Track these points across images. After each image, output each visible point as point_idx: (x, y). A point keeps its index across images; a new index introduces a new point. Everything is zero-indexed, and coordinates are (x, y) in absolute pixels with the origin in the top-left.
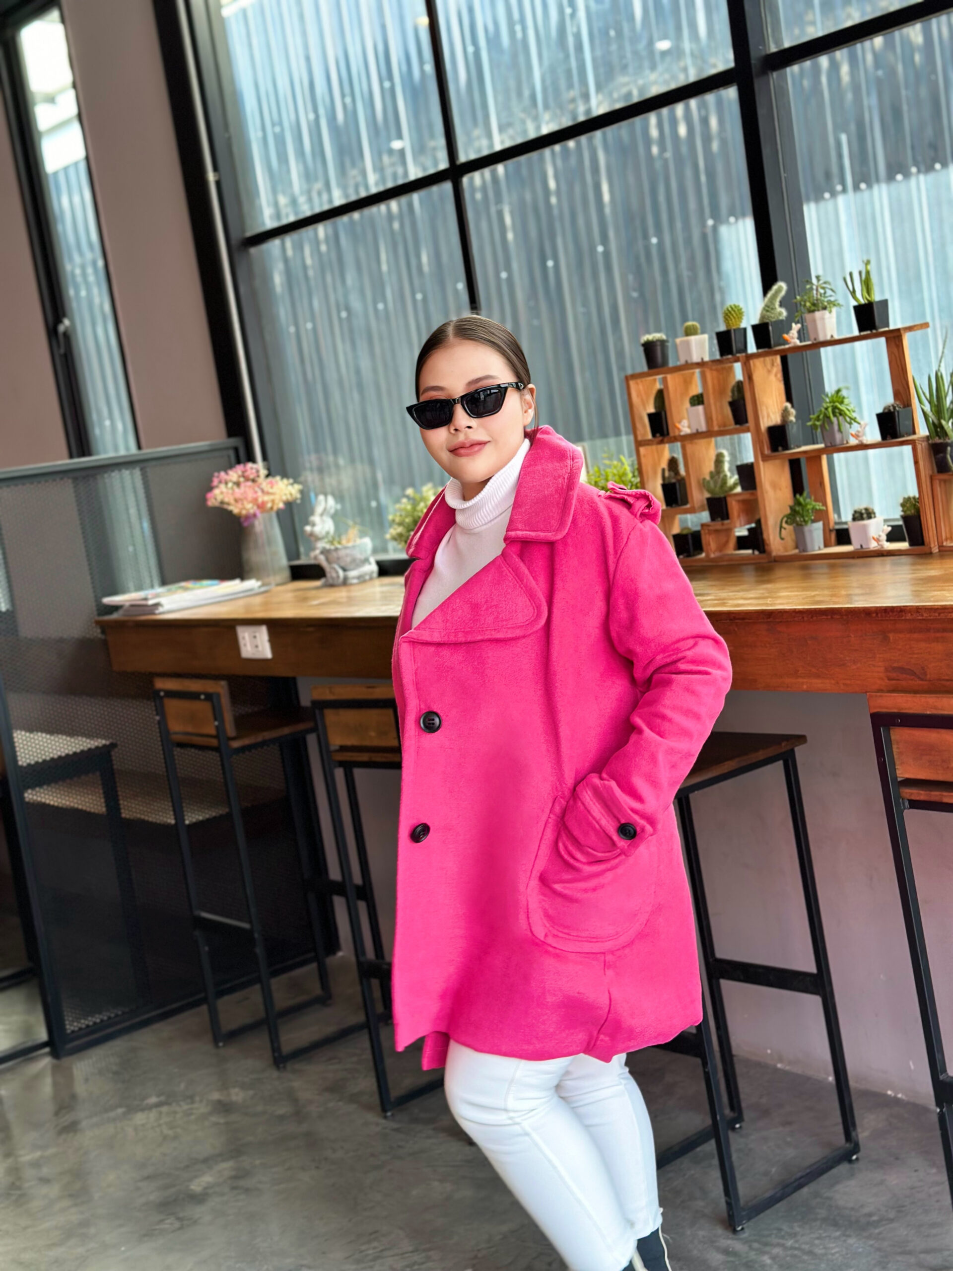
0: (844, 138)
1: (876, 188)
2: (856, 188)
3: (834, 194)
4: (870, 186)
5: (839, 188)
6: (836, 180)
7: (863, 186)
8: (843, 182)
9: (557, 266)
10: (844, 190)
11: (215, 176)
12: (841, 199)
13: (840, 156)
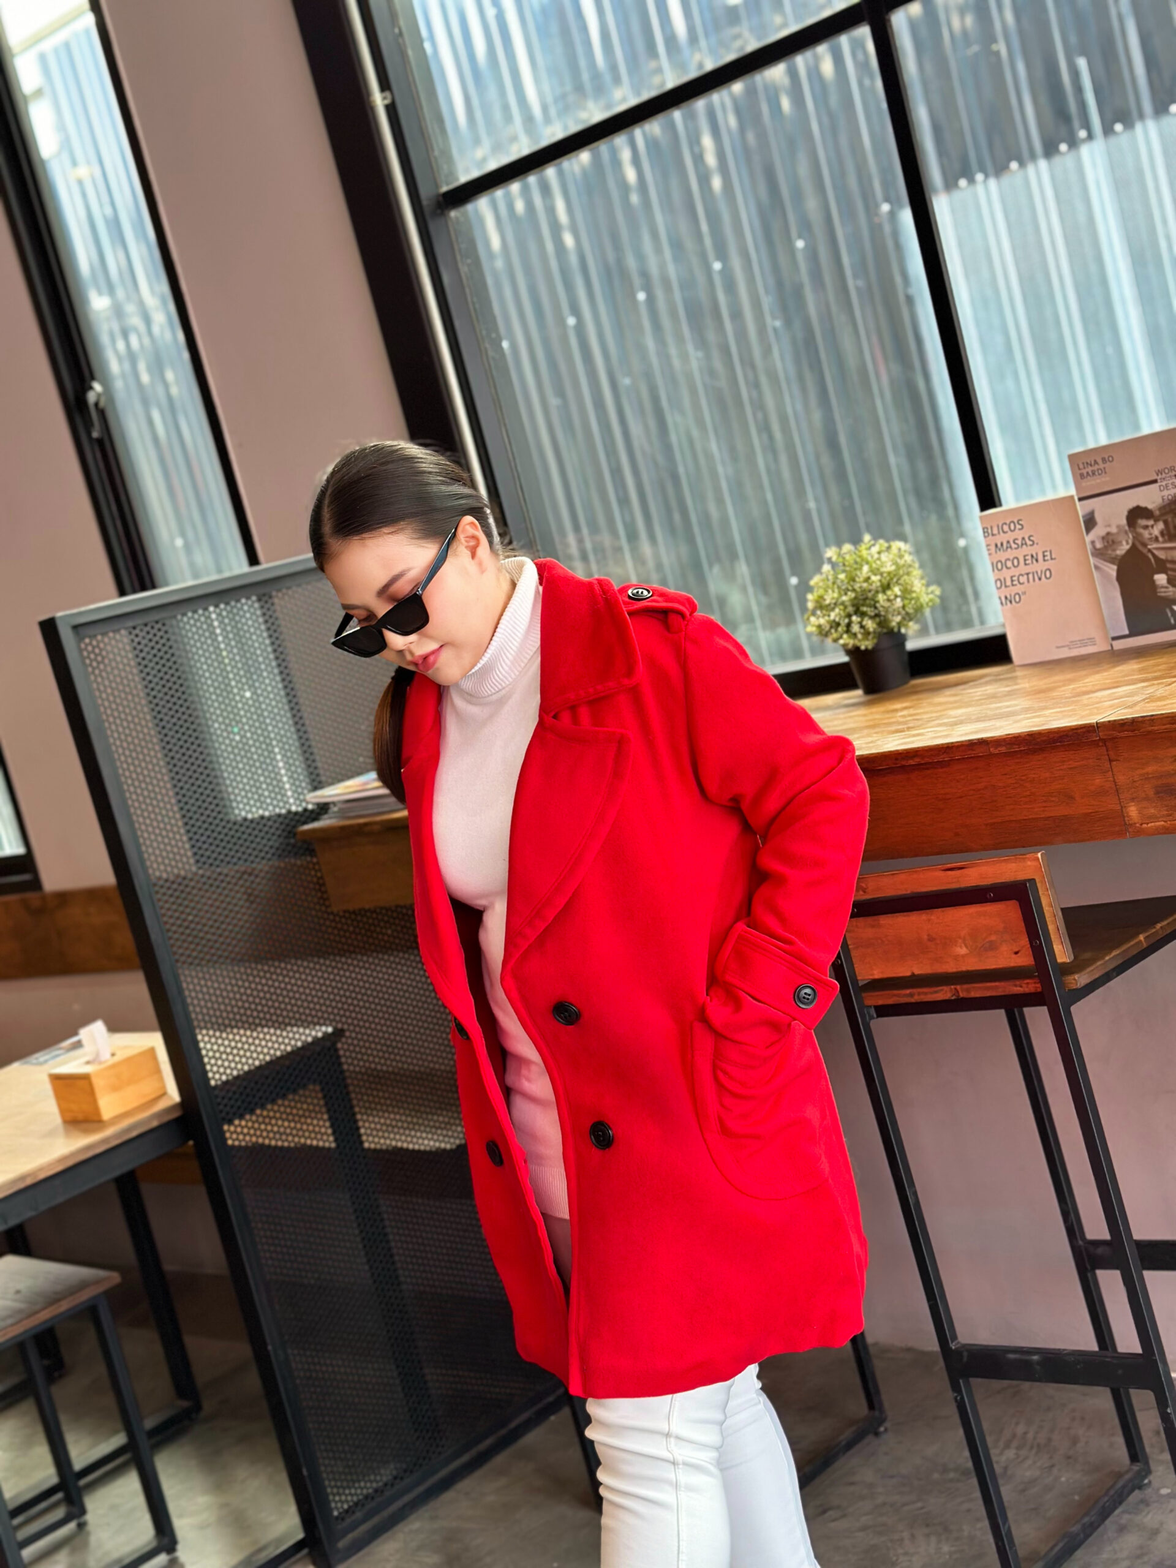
0: (1082, 63)
1: (1139, 127)
2: (1108, 131)
3: (1073, 143)
4: (1129, 125)
5: (1083, 134)
6: (1076, 123)
7: (1118, 127)
8: (1087, 126)
9: (651, 300)
10: (1090, 137)
11: (384, 98)
12: (1085, 150)
13: (1079, 89)
